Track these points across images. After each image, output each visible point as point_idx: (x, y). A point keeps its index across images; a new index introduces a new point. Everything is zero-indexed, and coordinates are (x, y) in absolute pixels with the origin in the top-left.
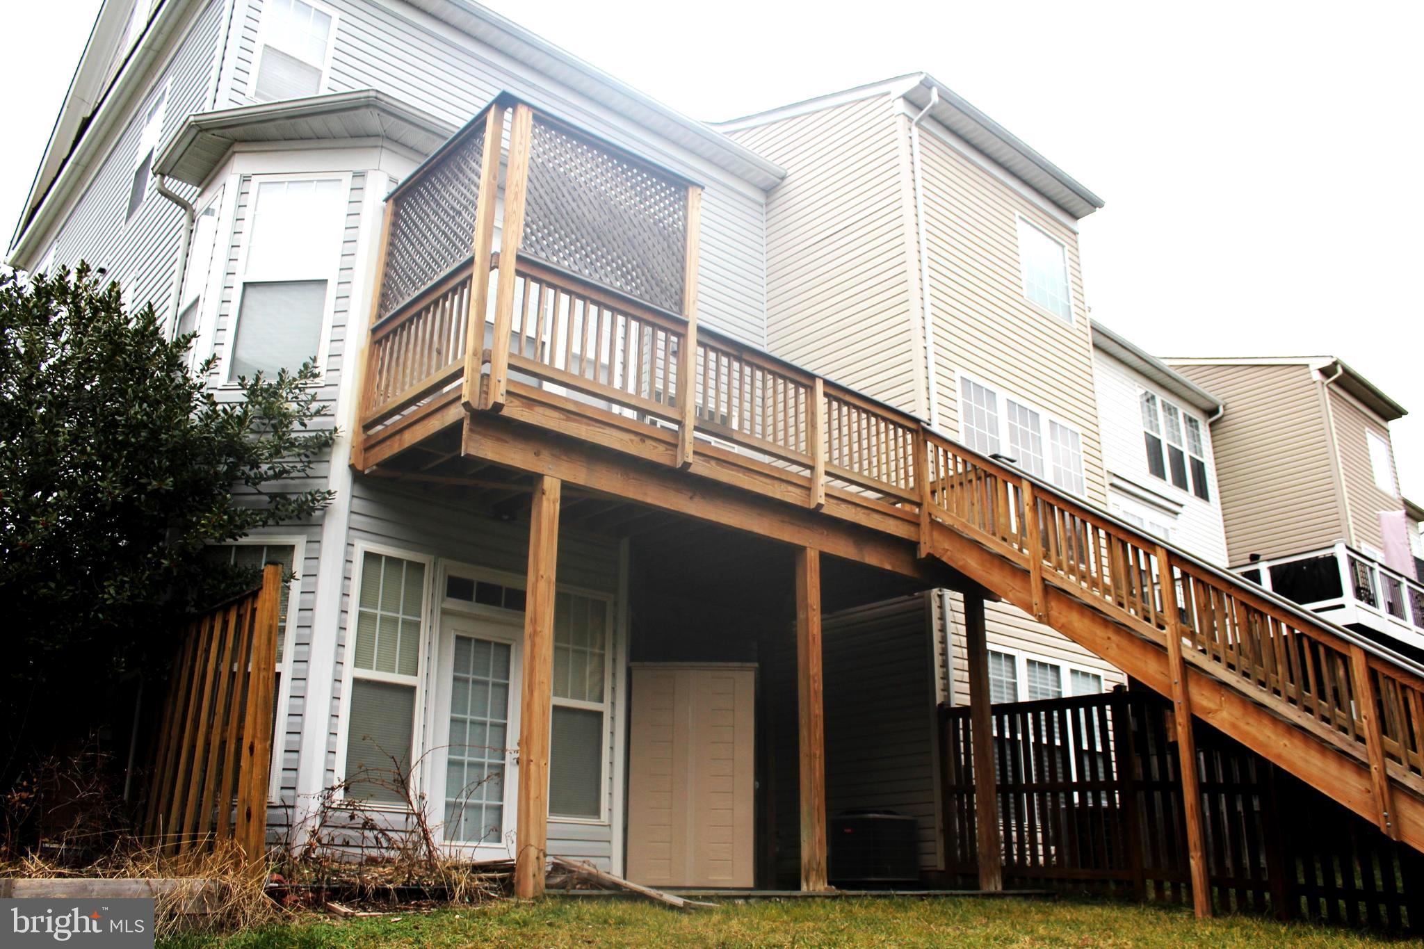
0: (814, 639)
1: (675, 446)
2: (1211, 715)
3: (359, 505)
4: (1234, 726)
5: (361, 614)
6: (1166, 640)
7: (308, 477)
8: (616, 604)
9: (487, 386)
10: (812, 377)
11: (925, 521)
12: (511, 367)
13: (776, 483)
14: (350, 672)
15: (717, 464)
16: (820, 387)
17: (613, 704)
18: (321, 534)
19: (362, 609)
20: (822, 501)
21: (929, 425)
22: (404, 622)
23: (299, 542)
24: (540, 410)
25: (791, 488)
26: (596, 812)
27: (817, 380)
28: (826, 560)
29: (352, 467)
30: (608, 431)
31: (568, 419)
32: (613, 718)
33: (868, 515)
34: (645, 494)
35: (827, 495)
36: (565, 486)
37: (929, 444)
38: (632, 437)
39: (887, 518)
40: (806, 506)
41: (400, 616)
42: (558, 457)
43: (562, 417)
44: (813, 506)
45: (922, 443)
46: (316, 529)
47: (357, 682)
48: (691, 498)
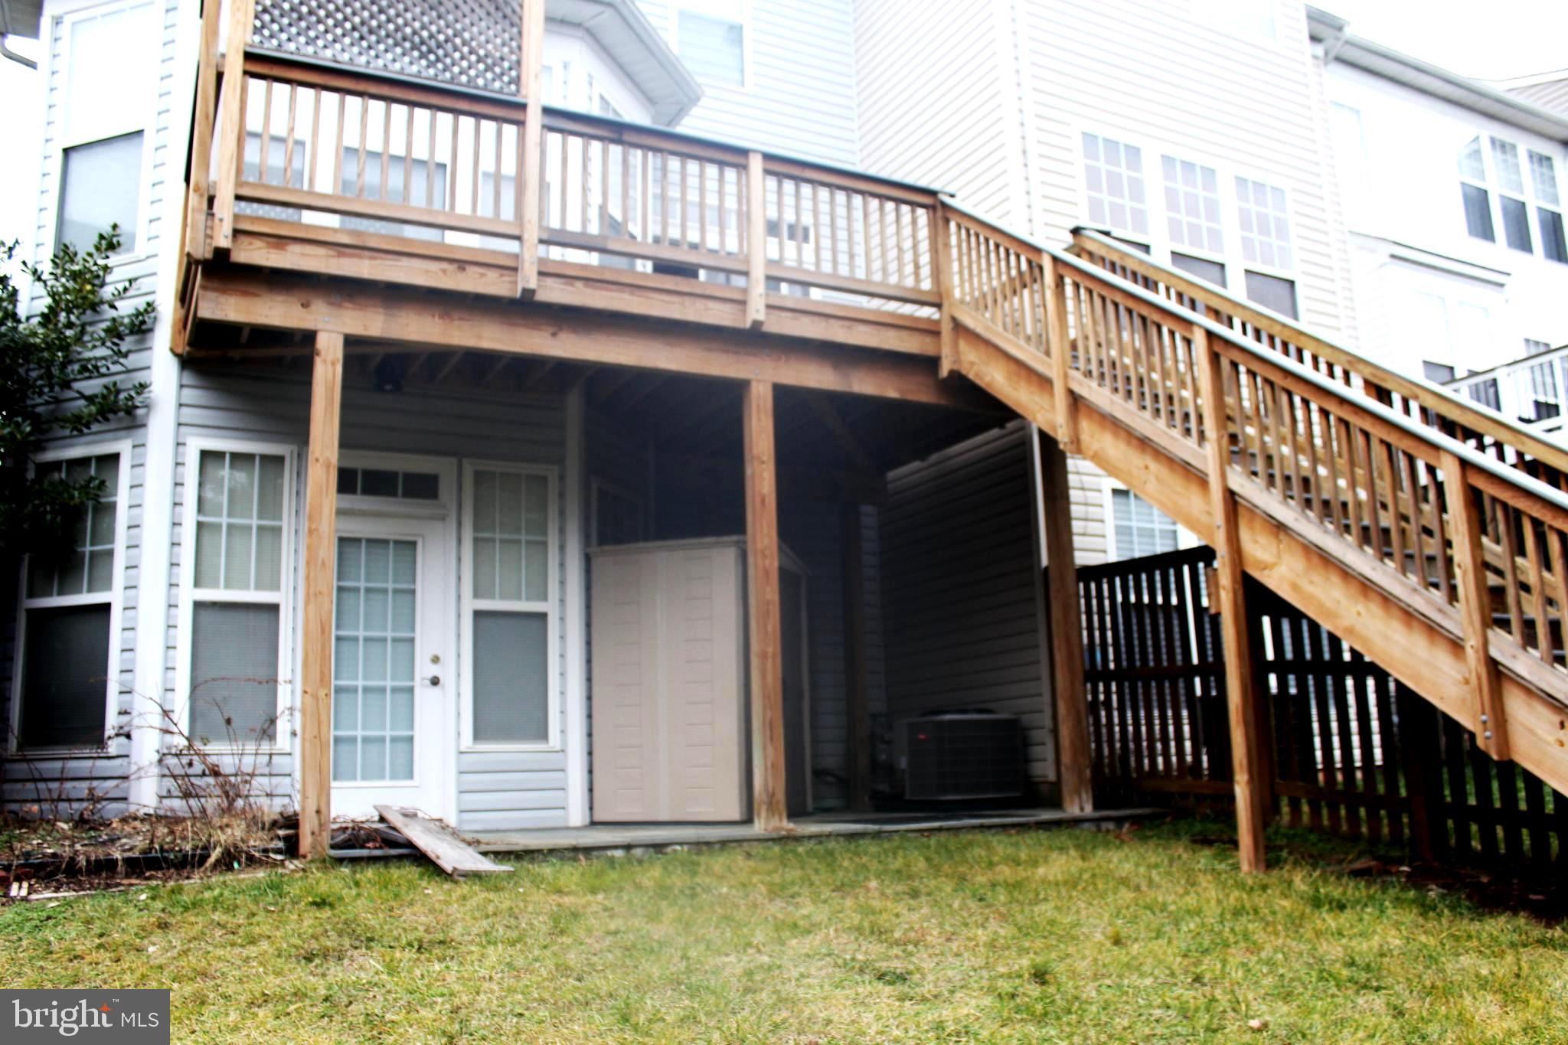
0: (763, 501)
1: (515, 269)
2: (1266, 572)
3: (191, 395)
4: (1295, 587)
5: (200, 525)
6: (1206, 463)
7: (129, 371)
8: (562, 478)
9: (212, 228)
10: (744, 152)
11: (946, 328)
12: (239, 198)
13: (687, 300)
14: (188, 595)
15: (586, 286)
16: (756, 164)
17: (562, 601)
18: (146, 435)
19: (202, 519)
20: (761, 316)
21: (952, 196)
22: (260, 528)
23: (123, 447)
24: (297, 248)
25: (712, 304)
26: (543, 735)
27: (751, 156)
28: (782, 394)
29: (172, 350)
30: (405, 262)
31: (340, 255)
32: (562, 619)
33: (850, 327)
34: (479, 337)
35: (769, 307)
36: (350, 341)
37: (953, 226)
38: (445, 265)
39: (884, 329)
40: (739, 325)
41: (254, 522)
42: (340, 306)
43: (331, 253)
44: (748, 325)
45: (940, 223)
46: (141, 431)
47: (198, 606)
48: (554, 335)
